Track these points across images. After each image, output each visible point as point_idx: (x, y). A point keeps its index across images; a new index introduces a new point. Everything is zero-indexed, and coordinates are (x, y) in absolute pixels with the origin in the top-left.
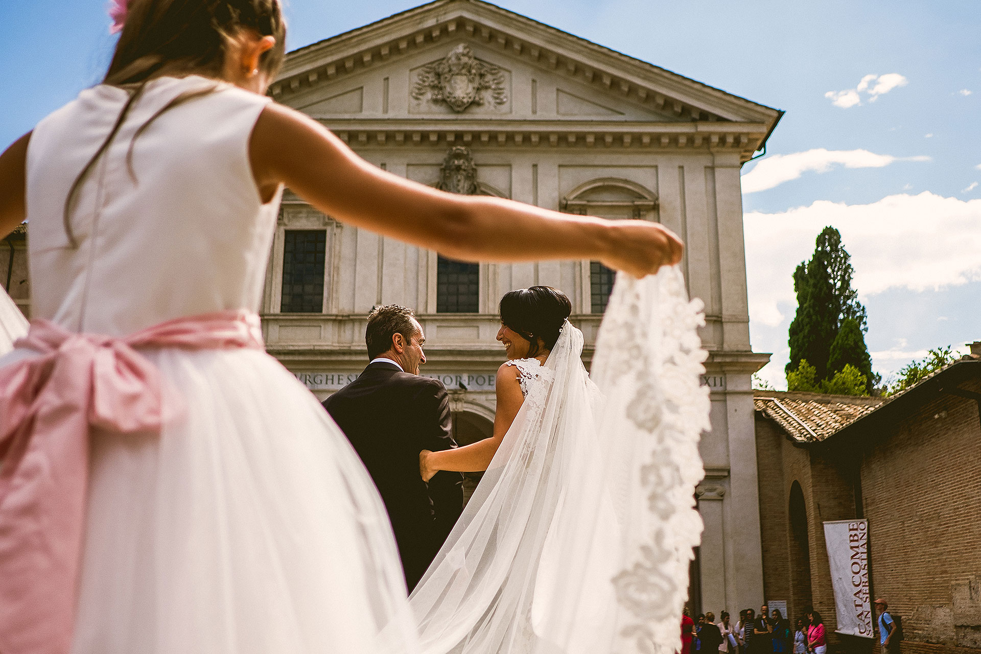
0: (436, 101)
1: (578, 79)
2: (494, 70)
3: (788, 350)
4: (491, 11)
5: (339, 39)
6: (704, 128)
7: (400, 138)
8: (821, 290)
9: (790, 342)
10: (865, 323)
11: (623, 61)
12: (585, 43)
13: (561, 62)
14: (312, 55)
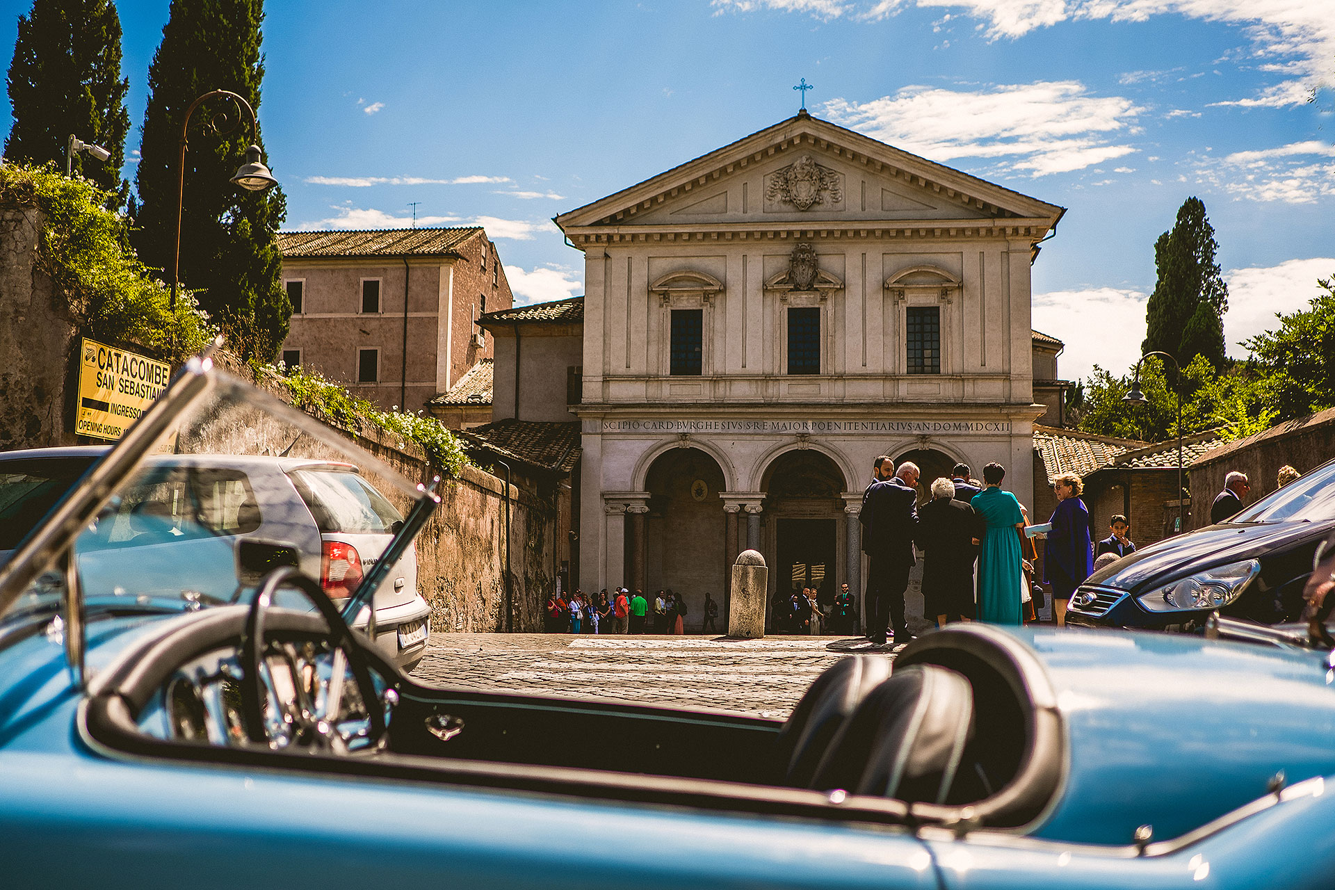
0: (785, 202)
1: (899, 180)
2: (832, 173)
3: (1145, 326)
4: (828, 128)
5: (709, 157)
6: (1000, 223)
7: (757, 236)
8: (1179, 267)
9: (1147, 317)
10: (1226, 302)
11: (935, 168)
12: (904, 154)
13: (884, 167)
14: (688, 171)
